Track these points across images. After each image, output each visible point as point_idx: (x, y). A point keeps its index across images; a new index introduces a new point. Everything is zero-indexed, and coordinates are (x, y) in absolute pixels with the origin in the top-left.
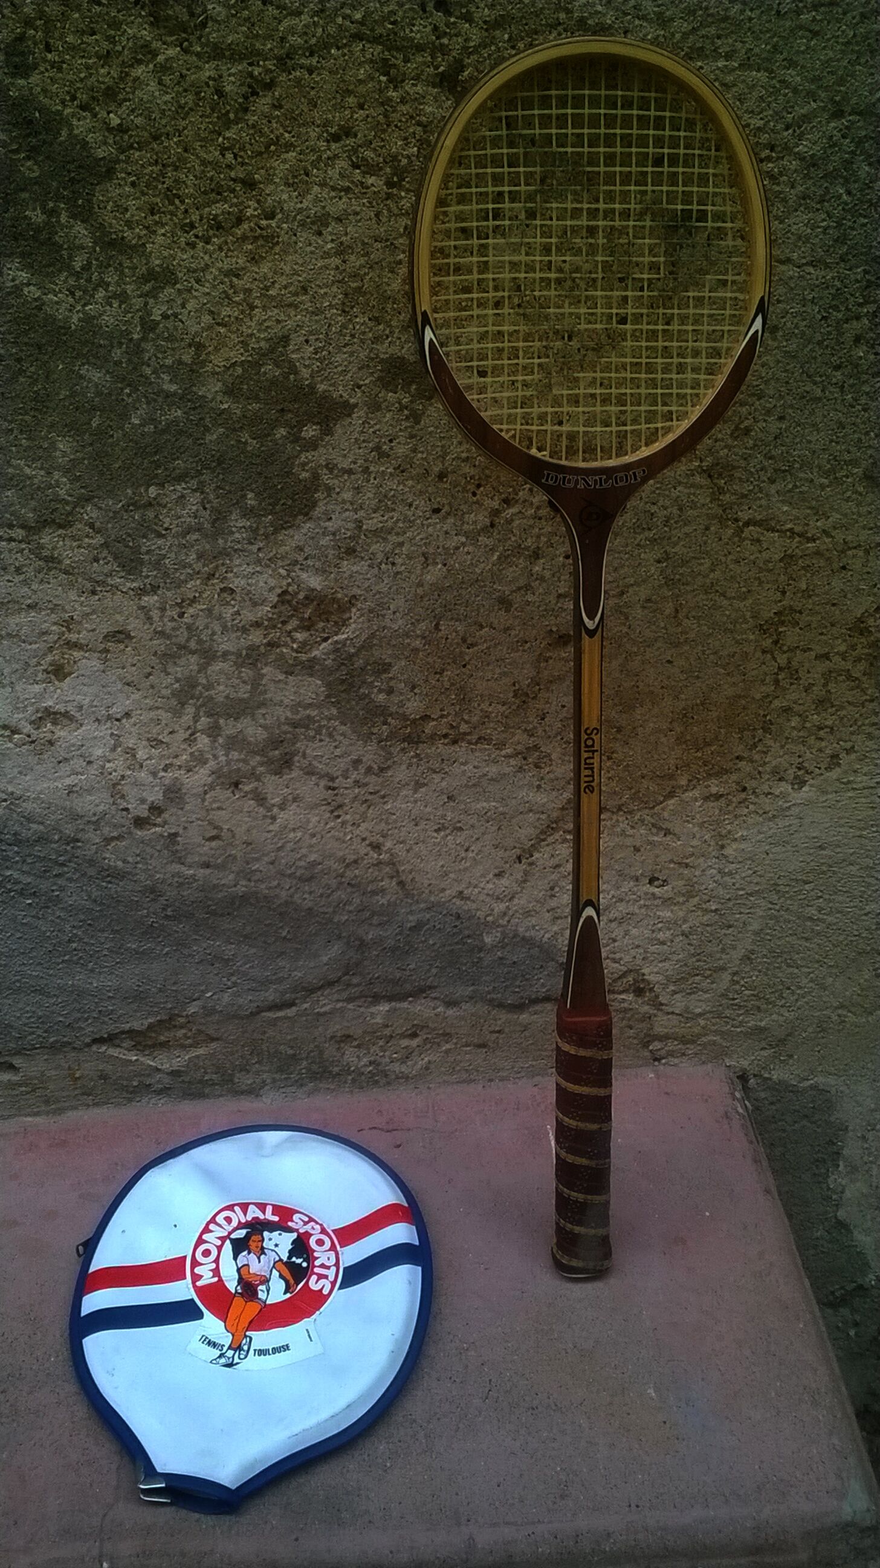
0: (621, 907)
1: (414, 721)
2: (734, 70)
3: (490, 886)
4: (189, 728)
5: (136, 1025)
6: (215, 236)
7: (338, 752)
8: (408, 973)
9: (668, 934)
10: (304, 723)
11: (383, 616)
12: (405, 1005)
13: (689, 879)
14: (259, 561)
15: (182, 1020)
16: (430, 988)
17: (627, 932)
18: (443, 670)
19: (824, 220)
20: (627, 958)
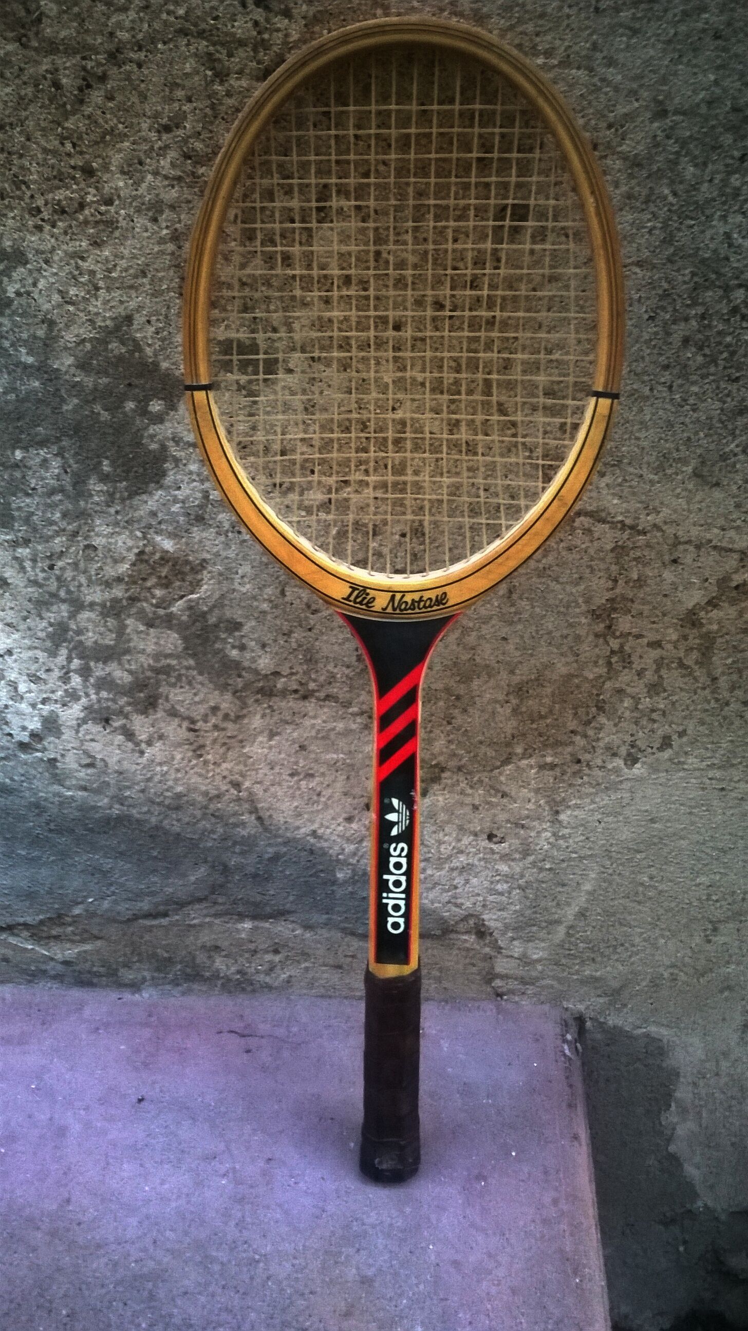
0: (462, 858)
1: (266, 676)
2: (554, 67)
3: (341, 828)
4: (63, 667)
5: (29, 920)
6: (60, 220)
7: (197, 699)
8: (267, 898)
9: (505, 886)
10: (167, 670)
11: (232, 579)
12: (267, 925)
13: (526, 839)
14: (117, 524)
15: (69, 919)
16: (289, 912)
17: (467, 881)
18: (291, 632)
19: (649, 220)
20: (468, 904)
